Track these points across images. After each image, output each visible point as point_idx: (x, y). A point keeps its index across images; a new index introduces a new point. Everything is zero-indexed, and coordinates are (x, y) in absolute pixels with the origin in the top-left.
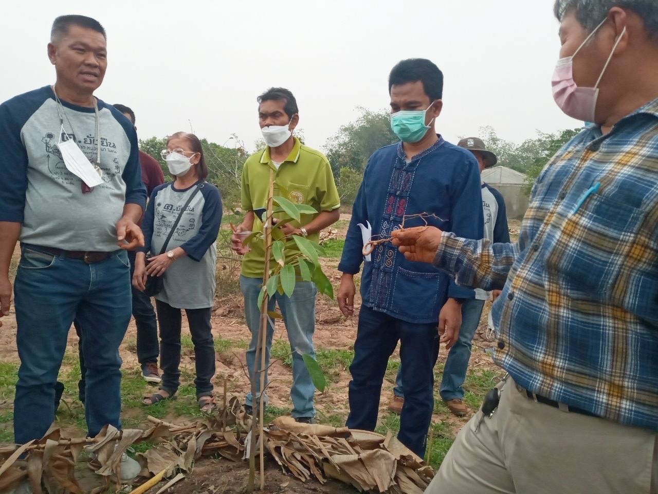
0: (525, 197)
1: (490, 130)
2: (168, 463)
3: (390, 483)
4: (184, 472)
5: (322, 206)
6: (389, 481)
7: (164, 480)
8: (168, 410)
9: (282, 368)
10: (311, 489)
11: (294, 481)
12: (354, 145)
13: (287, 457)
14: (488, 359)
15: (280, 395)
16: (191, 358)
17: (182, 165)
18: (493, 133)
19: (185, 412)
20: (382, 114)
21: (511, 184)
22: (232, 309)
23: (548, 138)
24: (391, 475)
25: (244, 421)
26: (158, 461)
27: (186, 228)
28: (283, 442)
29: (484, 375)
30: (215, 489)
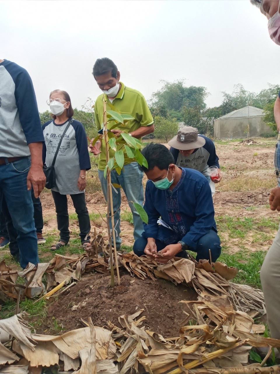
0: (264, 122)
1: (240, 86)
2: (66, 277)
3: (192, 277)
4: (75, 280)
5: (142, 123)
6: (191, 276)
7: (65, 286)
8: (66, 252)
9: (129, 226)
10: (148, 283)
11: (138, 280)
12: (162, 103)
13: (133, 268)
14: (248, 212)
15: (129, 239)
16: (77, 225)
17: (59, 108)
18: (242, 88)
19: (75, 252)
20: (176, 83)
21: (255, 116)
22: (99, 199)
23: (275, 87)
24: (192, 273)
25: (107, 250)
26: (61, 277)
27: (65, 148)
28: (130, 260)
29: (246, 219)
30: (93, 287)
